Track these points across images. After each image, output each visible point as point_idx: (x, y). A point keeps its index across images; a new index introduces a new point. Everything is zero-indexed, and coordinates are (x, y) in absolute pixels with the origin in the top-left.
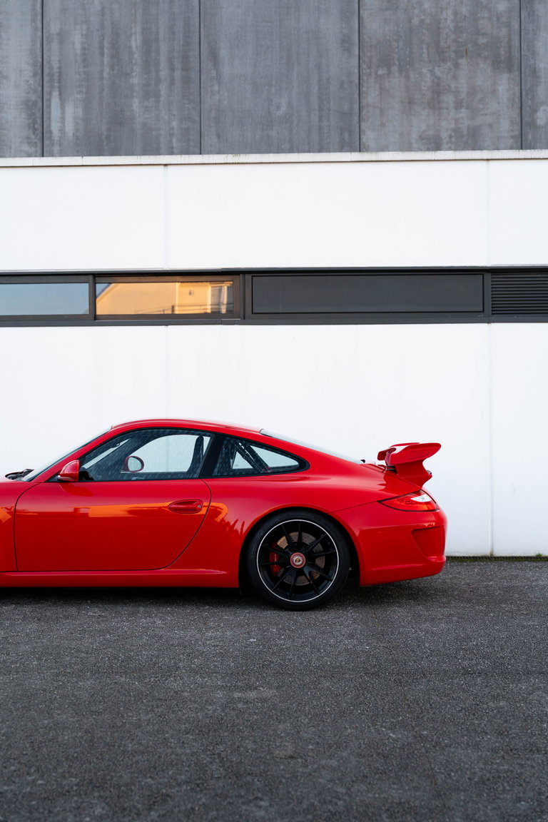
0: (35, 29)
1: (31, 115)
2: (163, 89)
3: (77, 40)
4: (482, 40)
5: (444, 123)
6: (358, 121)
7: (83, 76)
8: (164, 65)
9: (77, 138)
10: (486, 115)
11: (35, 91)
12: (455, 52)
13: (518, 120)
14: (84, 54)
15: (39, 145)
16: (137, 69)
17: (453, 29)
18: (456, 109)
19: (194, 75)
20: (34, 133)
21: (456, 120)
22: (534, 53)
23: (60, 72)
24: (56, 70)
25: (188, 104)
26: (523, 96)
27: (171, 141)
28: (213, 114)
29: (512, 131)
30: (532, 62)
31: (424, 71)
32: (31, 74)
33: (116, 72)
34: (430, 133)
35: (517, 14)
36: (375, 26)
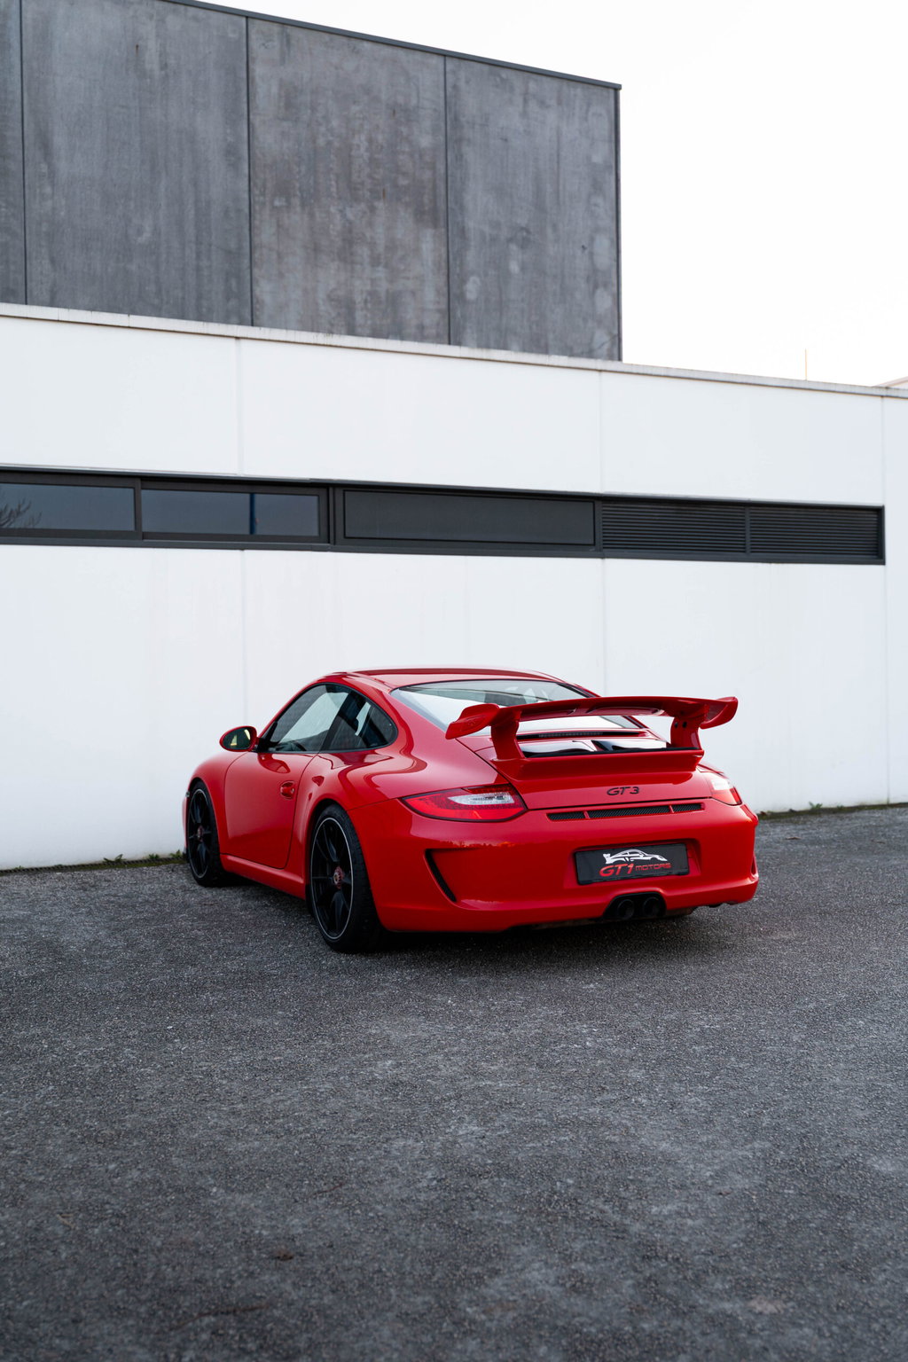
4: (402, 181)
5: (357, 283)
6: (248, 265)
10: (408, 278)
12: (371, 191)
13: (445, 289)
17: (368, 161)
18: (373, 266)
19: (14, 167)
21: (373, 281)
22: (462, 208)
25: (6, 208)
26: (451, 261)
28: (45, 227)
29: (438, 303)
30: (460, 219)
31: (333, 209)
34: (341, 293)
35: (443, 155)
36: (269, 139)
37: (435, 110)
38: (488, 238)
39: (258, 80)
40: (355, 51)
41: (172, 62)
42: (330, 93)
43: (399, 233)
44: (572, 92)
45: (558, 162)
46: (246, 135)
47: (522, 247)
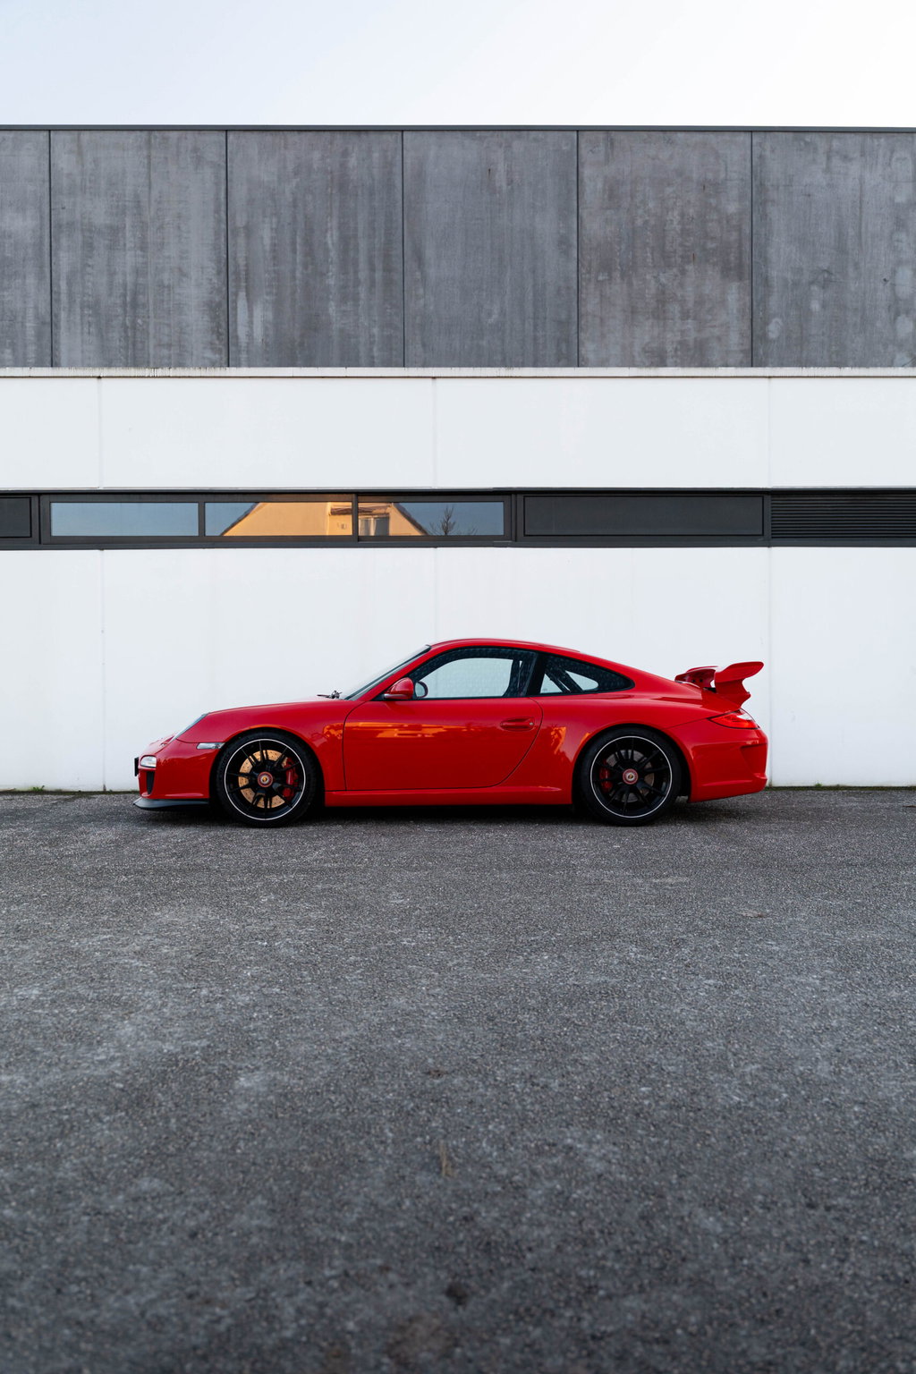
0: (219, 221)
1: (214, 318)
2: (363, 295)
3: (266, 234)
4: (710, 245)
5: (670, 336)
6: (576, 331)
7: (273, 275)
8: (363, 265)
9: (267, 344)
10: (715, 327)
11: (219, 291)
12: (682, 257)
13: (749, 332)
14: (275, 251)
15: (224, 351)
16: (333, 269)
17: (680, 232)
18: (682, 319)
19: (397, 277)
20: (218, 338)
21: (682, 332)
22: (766, 260)
23: (247, 274)
24: (242, 268)
25: (391, 309)
26: (754, 307)
27: (371, 350)
28: (418, 320)
29: (742, 344)
30: (764, 270)
31: (648, 277)
32: (214, 272)
33: (309, 271)
34: (654, 345)
35: (749, 216)
36: (595, 227)
37: (742, 180)
38: (790, 284)
39: (587, 181)
40: (670, 142)
41: (517, 177)
42: (648, 180)
43: (710, 289)
44: (876, 143)
45: (861, 208)
46: (575, 226)
47: (823, 288)
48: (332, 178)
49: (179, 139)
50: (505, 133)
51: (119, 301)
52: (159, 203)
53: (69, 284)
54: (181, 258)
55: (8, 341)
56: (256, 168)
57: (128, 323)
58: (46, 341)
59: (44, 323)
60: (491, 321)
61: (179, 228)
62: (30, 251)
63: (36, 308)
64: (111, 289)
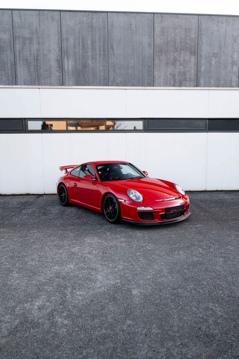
0: (59, 37)
1: (59, 64)
2: (98, 57)
3: (72, 41)
4: (187, 46)
5: (176, 70)
6: (153, 68)
7: (74, 52)
8: (98, 50)
9: (73, 71)
10: (188, 68)
11: (60, 56)
12: (180, 49)
13: (196, 69)
14: (74, 45)
15: (61, 73)
16: (90, 51)
17: (179, 42)
18: (180, 66)
19: (106, 53)
20: (60, 69)
21: (180, 69)
22: (201, 50)
23: (67, 51)
24: (66, 50)
25: (105, 62)
26: (198, 63)
27: (100, 73)
28: (112, 65)
29: (195, 73)
30: (201, 52)
31: (171, 54)
32: (58, 51)
33: (83, 51)
34: (173, 73)
35: (197, 38)
36: (158, 41)
37: (196, 28)
38: (207, 56)
39: (156, 28)
40: (177, 17)
41: (138, 26)
42: (171, 28)
43: (187, 58)
45: (225, 37)
46: (153, 40)
47: (215, 58)
48: (89, 26)
49: (47, 13)
50: (135, 14)
51: (32, 58)
52: (43, 31)
53: (19, 53)
54: (49, 47)
55: (3, 69)
56: (68, 22)
57: (36, 65)
58: (14, 69)
59: (13, 64)
60: (131, 66)
61: (48, 38)
62: (8, 44)
63: (10, 60)
64: (30, 55)
